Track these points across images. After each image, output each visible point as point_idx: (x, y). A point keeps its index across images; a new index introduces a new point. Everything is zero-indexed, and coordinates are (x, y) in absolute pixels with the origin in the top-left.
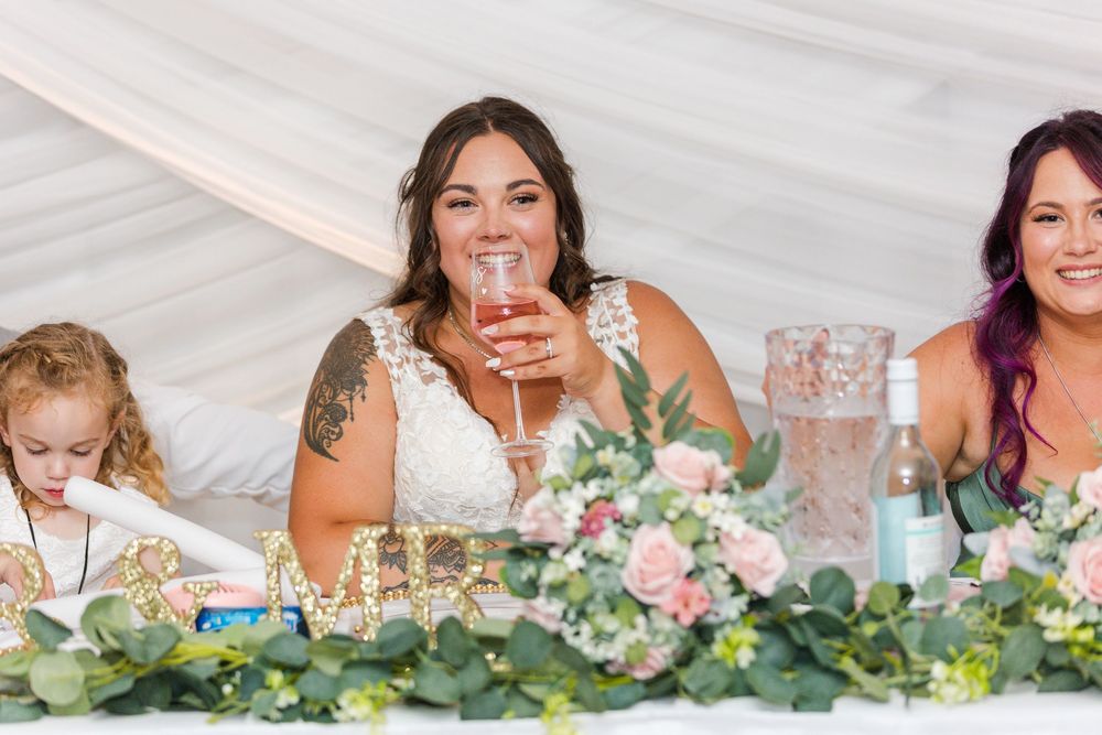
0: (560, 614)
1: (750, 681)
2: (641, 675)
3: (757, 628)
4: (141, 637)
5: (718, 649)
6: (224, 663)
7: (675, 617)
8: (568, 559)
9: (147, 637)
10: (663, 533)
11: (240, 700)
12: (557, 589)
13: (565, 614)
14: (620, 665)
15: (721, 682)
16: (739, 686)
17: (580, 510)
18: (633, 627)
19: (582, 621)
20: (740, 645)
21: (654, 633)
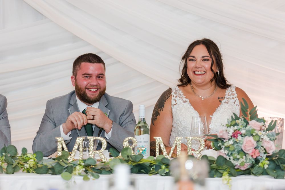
0: (227, 154)
1: (267, 171)
2: (243, 169)
3: (268, 160)
4: (134, 157)
5: (260, 164)
6: (151, 164)
7: (252, 156)
8: (230, 142)
9: (136, 157)
10: (251, 138)
11: (155, 171)
12: (227, 148)
13: (228, 153)
14: (238, 166)
15: (261, 171)
16: (265, 173)
17: (233, 132)
18: (243, 158)
19: (231, 156)
20: (265, 164)
21: (246, 159)
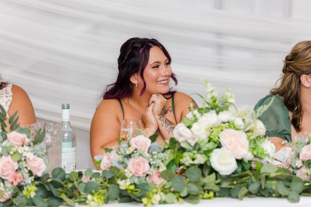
1: (34, 202)
2: (2, 200)
3: (37, 186)
5: (25, 192)
7: (12, 183)
10: (9, 158)
15: (26, 202)
16: (31, 203)
20: (31, 191)
21: (6, 188)
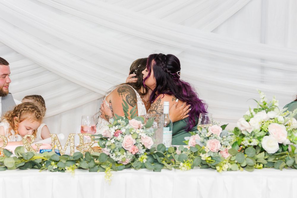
0: (109, 151)
1: (145, 165)
2: (124, 164)
3: (147, 155)
4: (27, 154)
5: (139, 159)
6: (43, 160)
7: (132, 153)
8: (111, 140)
9: (28, 154)
10: (130, 136)
11: (46, 167)
12: (109, 146)
13: (110, 151)
14: (120, 162)
15: (140, 166)
16: (143, 166)
17: (114, 131)
18: (123, 154)
19: (114, 153)
20: (144, 158)
21: (127, 156)
